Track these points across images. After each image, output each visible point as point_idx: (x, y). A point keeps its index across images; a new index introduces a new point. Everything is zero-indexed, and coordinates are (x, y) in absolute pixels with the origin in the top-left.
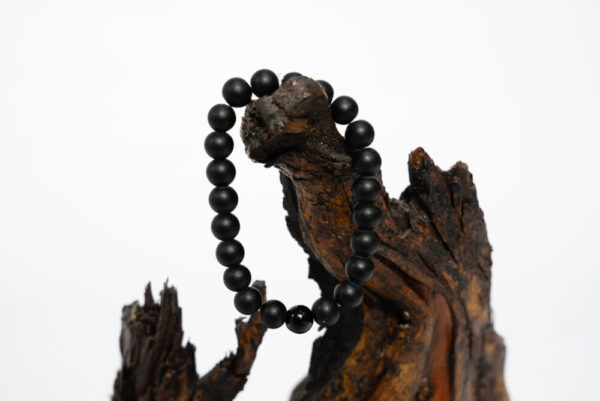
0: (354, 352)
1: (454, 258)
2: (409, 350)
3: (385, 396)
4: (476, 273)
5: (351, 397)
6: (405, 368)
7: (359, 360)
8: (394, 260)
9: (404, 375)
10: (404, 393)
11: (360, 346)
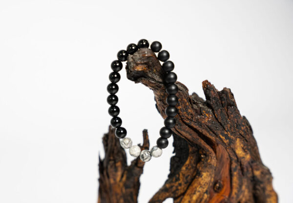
0: (185, 165)
1: (225, 129)
2: (206, 167)
3: (196, 185)
4: (239, 138)
5: (183, 183)
6: (204, 174)
7: (187, 168)
8: (195, 127)
9: (204, 177)
10: (204, 185)
11: (187, 162)
